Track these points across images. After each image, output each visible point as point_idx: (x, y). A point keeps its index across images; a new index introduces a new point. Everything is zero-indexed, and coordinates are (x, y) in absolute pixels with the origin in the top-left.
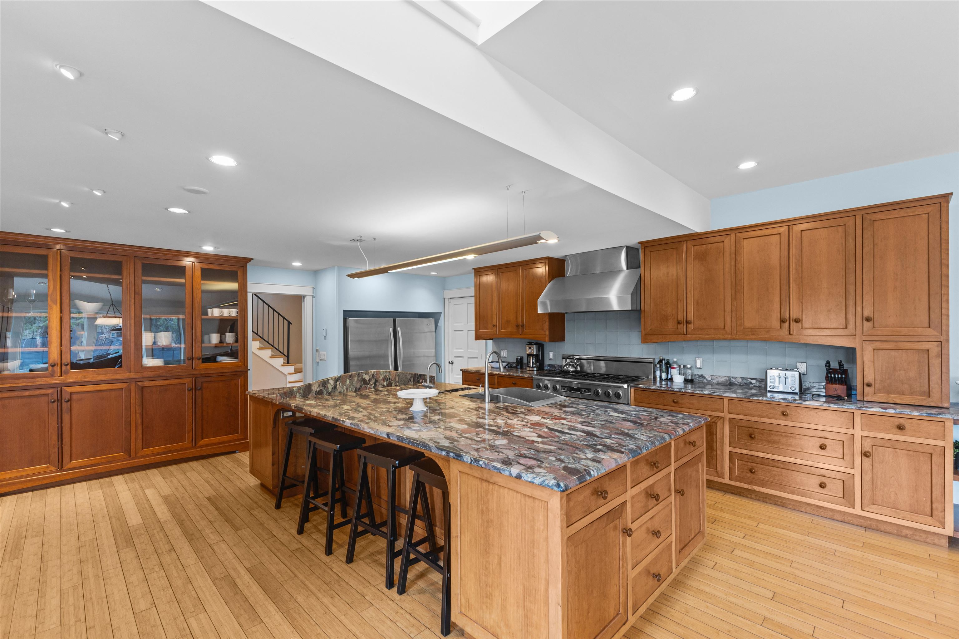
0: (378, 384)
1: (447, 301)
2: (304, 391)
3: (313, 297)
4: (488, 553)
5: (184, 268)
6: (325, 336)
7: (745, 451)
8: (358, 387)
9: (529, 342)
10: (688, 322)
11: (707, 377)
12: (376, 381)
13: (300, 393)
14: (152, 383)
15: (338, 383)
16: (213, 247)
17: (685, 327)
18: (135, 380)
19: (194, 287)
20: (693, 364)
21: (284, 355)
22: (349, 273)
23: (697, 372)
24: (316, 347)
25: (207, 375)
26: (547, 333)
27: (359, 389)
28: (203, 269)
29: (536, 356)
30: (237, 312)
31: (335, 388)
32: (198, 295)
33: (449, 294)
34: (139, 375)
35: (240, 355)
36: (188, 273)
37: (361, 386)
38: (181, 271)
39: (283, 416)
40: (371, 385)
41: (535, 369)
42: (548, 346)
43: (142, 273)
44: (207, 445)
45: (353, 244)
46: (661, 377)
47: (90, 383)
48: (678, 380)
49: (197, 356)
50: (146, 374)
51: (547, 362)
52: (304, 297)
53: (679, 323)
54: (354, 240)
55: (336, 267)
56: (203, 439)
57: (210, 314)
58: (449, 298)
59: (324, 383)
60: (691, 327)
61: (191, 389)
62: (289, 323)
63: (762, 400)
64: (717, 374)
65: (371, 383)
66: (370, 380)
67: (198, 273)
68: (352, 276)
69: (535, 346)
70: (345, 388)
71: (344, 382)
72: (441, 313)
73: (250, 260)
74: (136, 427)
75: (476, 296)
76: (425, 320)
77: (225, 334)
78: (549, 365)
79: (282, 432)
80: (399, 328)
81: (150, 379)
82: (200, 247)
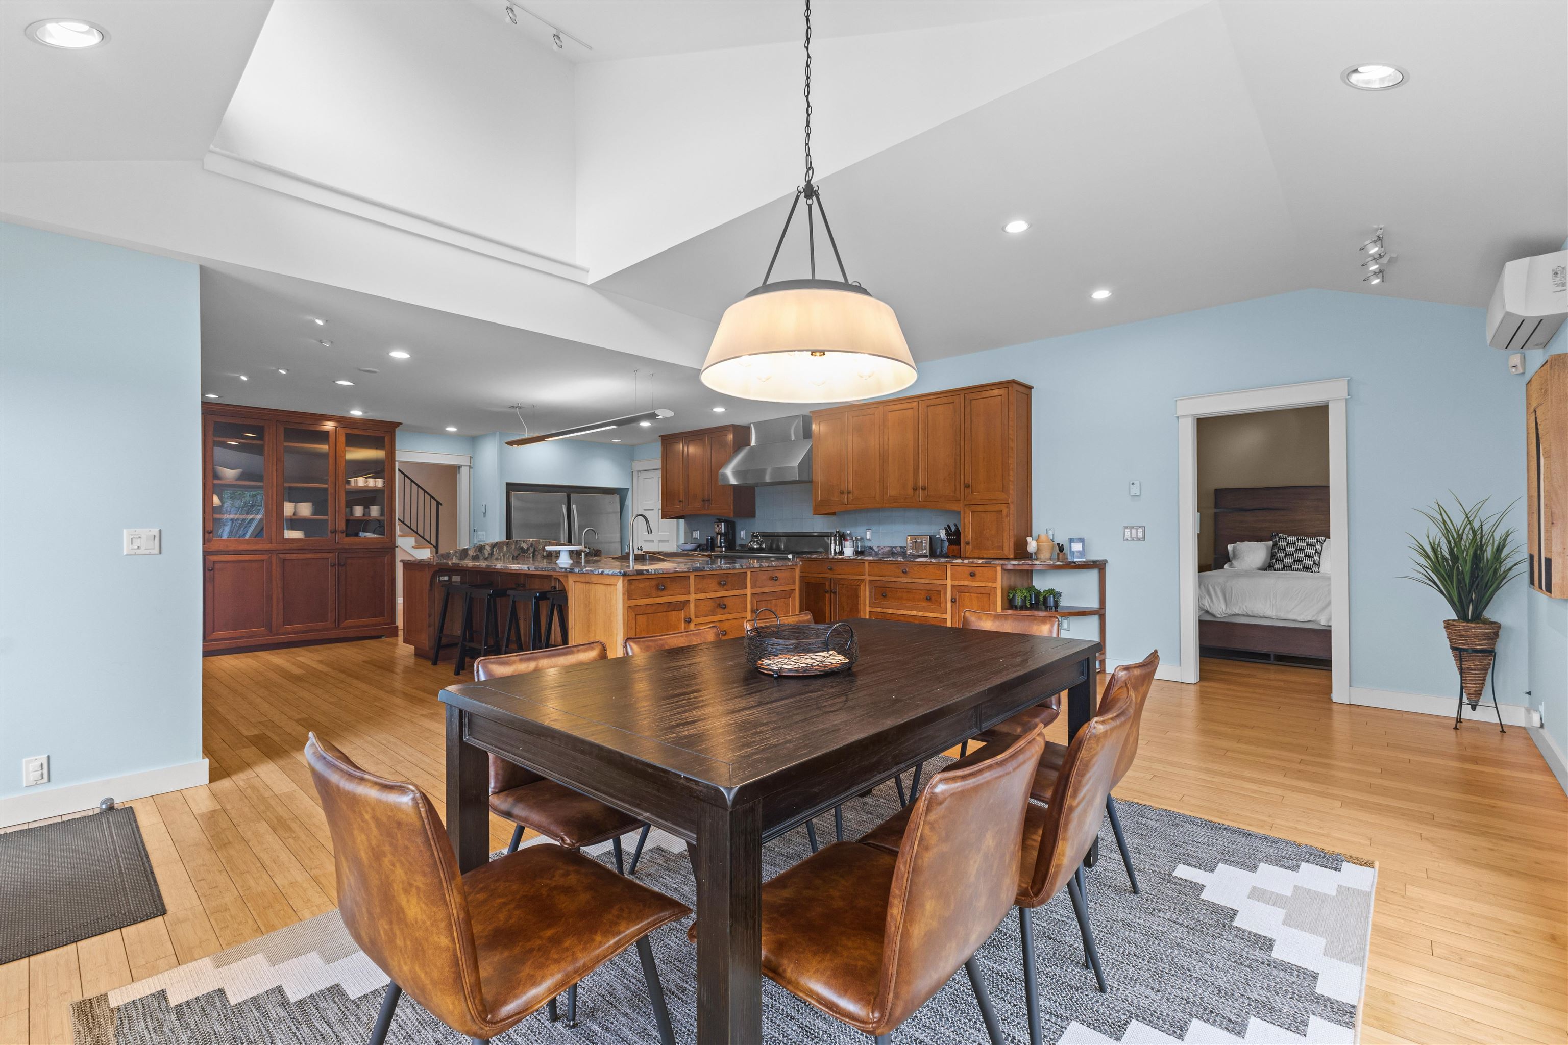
0: (537, 553)
1: (635, 474)
2: (461, 555)
3: (470, 467)
4: (589, 631)
5: (327, 433)
6: (485, 513)
7: (879, 610)
8: (516, 554)
9: (718, 519)
10: (849, 493)
11: (874, 548)
12: (535, 551)
13: (456, 556)
14: (294, 556)
15: (495, 549)
16: (361, 411)
17: (846, 497)
18: (278, 552)
19: (337, 455)
20: (863, 535)
21: (432, 545)
22: (507, 441)
23: (868, 544)
24: (474, 527)
25: (350, 550)
26: (732, 507)
27: (517, 557)
28: (347, 435)
29: (725, 535)
30: (384, 483)
31: (491, 554)
32: (342, 465)
33: (638, 466)
34: (281, 547)
35: (387, 530)
36: (332, 438)
37: (519, 554)
38: (323, 437)
39: (439, 580)
40: (530, 554)
41: (724, 549)
42: (739, 523)
43: (285, 437)
44: (350, 627)
45: (513, 410)
46: (835, 550)
47: (233, 553)
48: (849, 551)
49: (340, 529)
50: (287, 546)
51: (738, 542)
52: (459, 467)
53: (842, 493)
54: (513, 407)
55: (498, 433)
56: (346, 620)
57: (353, 484)
58: (638, 471)
59: (481, 549)
60: (851, 496)
61: (335, 565)
62: (438, 504)
63: (890, 560)
64: (882, 545)
65: (530, 552)
66: (528, 549)
67: (342, 439)
68: (511, 443)
69: (723, 523)
70: (502, 554)
71: (501, 549)
72: (628, 489)
73: (398, 424)
74: (277, 601)
75: (662, 469)
76: (608, 497)
77: (369, 508)
78: (741, 545)
79: (439, 595)
80: (574, 506)
81: (292, 551)
82: (348, 411)
